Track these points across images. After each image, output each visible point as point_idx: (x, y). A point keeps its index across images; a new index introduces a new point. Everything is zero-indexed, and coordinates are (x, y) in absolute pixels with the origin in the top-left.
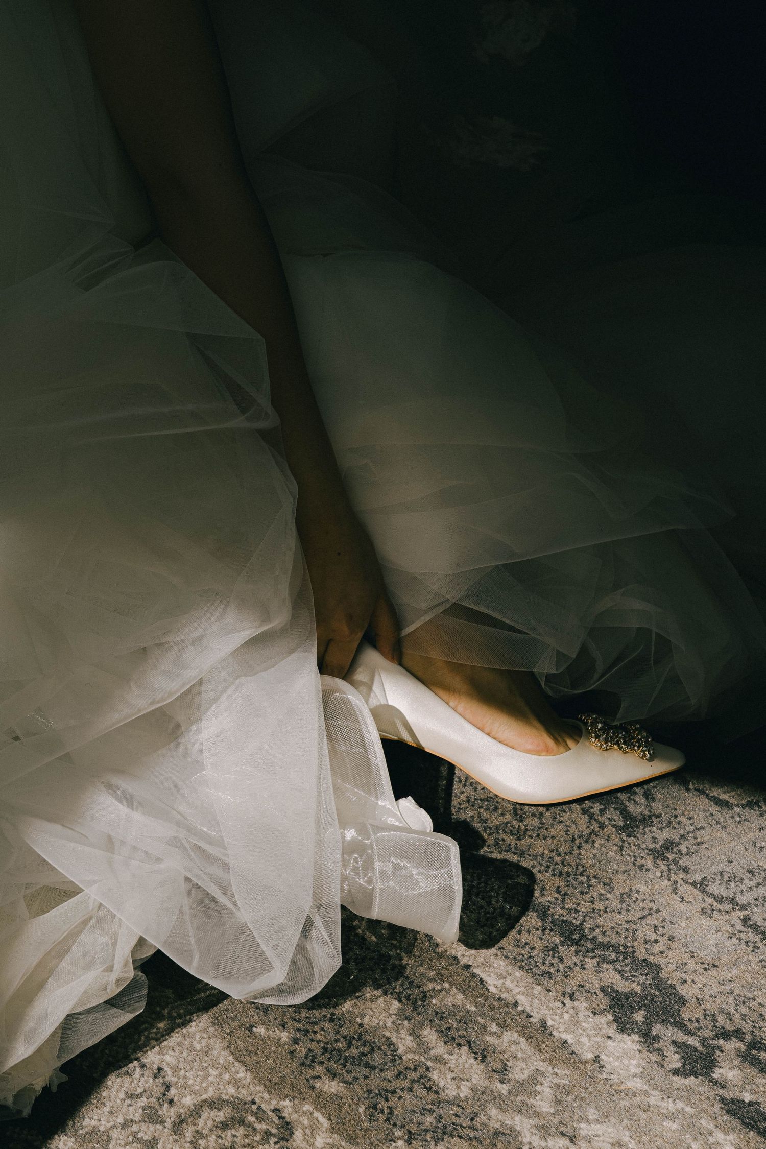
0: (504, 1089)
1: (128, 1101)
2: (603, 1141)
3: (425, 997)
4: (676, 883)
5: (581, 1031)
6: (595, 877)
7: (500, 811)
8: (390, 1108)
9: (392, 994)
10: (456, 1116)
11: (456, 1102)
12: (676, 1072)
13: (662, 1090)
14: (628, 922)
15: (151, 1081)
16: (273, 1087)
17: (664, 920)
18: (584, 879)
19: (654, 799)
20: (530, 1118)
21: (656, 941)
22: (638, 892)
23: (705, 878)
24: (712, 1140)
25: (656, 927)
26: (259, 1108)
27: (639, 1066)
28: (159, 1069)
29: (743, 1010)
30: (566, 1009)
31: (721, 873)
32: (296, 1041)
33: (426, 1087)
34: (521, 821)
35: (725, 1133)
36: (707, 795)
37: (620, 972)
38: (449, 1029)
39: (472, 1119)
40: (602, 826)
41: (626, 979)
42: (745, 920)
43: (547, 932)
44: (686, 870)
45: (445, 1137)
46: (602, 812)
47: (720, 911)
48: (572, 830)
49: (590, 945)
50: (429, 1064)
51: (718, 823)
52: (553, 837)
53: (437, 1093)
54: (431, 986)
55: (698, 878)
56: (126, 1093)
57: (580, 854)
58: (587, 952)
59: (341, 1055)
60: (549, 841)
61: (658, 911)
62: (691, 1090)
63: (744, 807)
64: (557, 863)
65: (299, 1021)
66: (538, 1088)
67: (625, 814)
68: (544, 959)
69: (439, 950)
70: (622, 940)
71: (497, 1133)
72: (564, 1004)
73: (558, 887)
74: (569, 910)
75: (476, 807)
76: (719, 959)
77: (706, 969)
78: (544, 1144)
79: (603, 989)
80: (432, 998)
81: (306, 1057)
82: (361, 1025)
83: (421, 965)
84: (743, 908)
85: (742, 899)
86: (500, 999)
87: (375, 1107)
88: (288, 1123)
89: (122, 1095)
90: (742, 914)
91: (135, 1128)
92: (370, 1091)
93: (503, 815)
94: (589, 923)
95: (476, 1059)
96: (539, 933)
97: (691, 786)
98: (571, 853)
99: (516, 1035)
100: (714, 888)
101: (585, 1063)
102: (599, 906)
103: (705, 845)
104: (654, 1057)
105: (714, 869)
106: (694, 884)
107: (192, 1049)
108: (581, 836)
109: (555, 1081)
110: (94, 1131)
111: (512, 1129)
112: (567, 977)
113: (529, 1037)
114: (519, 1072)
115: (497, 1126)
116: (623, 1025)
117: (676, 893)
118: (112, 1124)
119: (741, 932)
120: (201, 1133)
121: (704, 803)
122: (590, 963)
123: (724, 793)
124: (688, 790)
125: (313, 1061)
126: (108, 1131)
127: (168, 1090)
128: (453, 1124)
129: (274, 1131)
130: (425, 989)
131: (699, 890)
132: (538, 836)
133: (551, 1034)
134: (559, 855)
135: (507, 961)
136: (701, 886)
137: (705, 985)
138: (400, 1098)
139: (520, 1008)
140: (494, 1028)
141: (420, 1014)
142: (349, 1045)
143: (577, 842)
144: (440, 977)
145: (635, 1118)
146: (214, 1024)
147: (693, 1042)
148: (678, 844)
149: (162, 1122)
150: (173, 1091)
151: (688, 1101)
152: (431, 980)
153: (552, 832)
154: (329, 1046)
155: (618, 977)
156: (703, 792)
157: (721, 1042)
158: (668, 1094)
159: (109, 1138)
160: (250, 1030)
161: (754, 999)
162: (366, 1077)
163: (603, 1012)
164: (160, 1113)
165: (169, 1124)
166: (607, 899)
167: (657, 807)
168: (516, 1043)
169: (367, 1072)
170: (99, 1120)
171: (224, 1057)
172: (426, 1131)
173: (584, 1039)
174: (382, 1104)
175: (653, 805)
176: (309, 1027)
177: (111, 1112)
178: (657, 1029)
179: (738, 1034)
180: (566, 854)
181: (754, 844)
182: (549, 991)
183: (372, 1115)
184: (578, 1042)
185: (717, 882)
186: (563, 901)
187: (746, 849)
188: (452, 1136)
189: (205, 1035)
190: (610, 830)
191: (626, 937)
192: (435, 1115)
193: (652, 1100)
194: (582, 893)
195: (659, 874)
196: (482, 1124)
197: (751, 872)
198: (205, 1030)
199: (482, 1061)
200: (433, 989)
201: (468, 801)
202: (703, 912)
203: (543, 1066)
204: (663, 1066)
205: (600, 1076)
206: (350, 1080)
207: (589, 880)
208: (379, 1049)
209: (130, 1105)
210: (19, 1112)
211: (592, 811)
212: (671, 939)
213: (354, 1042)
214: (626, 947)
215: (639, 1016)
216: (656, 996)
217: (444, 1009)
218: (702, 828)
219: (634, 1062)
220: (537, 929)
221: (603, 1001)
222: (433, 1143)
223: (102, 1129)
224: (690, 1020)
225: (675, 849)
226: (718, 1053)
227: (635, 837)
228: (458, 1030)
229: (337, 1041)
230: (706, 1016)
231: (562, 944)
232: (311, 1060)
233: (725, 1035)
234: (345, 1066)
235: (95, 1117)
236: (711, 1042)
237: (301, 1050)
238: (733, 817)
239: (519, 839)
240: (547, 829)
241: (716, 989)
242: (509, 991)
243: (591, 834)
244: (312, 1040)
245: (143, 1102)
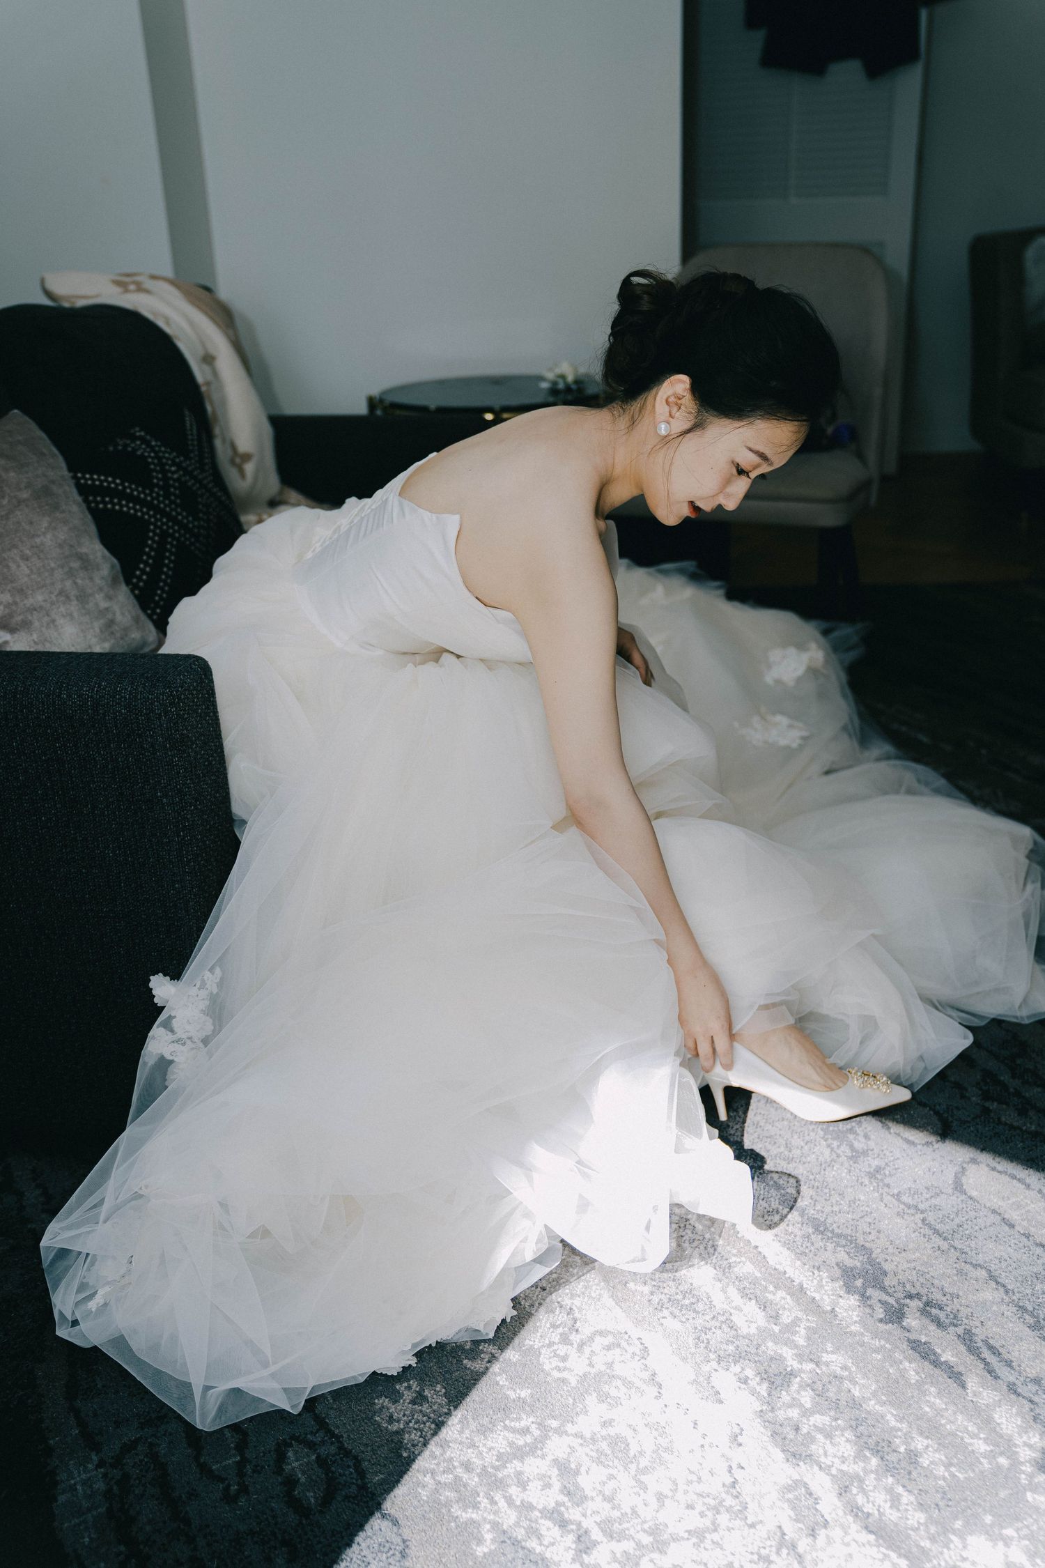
0: (776, 1329)
1: (552, 1330)
2: (836, 1366)
3: (730, 1266)
4: (882, 1194)
5: (824, 1292)
6: (834, 1190)
7: (777, 1145)
8: (708, 1339)
9: (710, 1264)
10: (747, 1346)
11: (748, 1337)
12: (881, 1321)
13: (871, 1333)
14: (853, 1220)
15: (565, 1316)
16: (638, 1322)
17: (875, 1219)
18: (827, 1191)
19: (869, 1139)
20: (792, 1349)
21: (870, 1233)
22: (859, 1200)
23: (900, 1192)
24: (901, 1366)
25: (870, 1223)
26: (629, 1337)
27: (858, 1316)
28: (571, 1309)
29: (922, 1280)
30: (815, 1277)
31: (910, 1189)
32: (652, 1293)
33: (729, 1327)
34: (790, 1151)
35: (910, 1363)
36: (902, 1137)
37: (848, 1253)
38: (744, 1288)
39: (757, 1349)
40: (838, 1156)
41: (852, 1258)
42: (923, 1220)
43: (804, 1225)
44: (888, 1186)
45: (741, 1360)
46: (839, 1147)
47: (908, 1214)
48: (820, 1158)
49: (830, 1235)
50: (732, 1311)
51: (908, 1155)
52: (809, 1163)
53: (736, 1330)
54: (734, 1259)
55: (896, 1191)
56: (551, 1324)
57: (825, 1174)
58: (828, 1239)
59: (679, 1303)
60: (807, 1165)
61: (871, 1213)
62: (890, 1333)
63: (923, 1145)
64: (811, 1180)
65: (655, 1281)
66: (797, 1329)
67: (852, 1147)
68: (802, 1243)
69: (739, 1236)
70: (849, 1232)
71: (772, 1359)
72: (814, 1274)
73: (812, 1196)
74: (818, 1211)
75: (763, 1141)
76: (908, 1246)
77: (899, 1252)
78: (800, 1367)
79: (837, 1264)
80: (734, 1267)
81: (658, 1304)
82: (691, 1284)
83: (729, 1245)
84: (922, 1212)
85: (921, 1206)
86: (775, 1269)
87: (698, 1338)
88: (646, 1348)
89: (548, 1325)
90: (921, 1216)
91: (555, 1347)
92: (696, 1328)
93: (779, 1147)
94: (829, 1221)
95: (760, 1308)
96: (800, 1225)
97: (892, 1131)
98: (819, 1173)
99: (784, 1293)
100: (905, 1198)
101: (825, 1313)
102: (836, 1208)
103: (899, 1170)
104: (868, 1310)
105: (905, 1186)
106: (893, 1196)
107: (590, 1297)
108: (826, 1162)
109: (808, 1324)
110: (532, 1347)
111: (781, 1356)
112: (816, 1255)
113: (792, 1295)
114: (786, 1318)
115: (772, 1353)
116: (849, 1289)
117: (882, 1201)
118: (541, 1344)
119: (921, 1228)
120: (594, 1352)
121: (900, 1142)
122: (830, 1246)
123: (912, 1135)
124: (890, 1133)
125: (662, 1307)
126: (539, 1348)
127: (575, 1323)
128: (746, 1351)
129: (638, 1353)
130: (731, 1261)
131: (896, 1199)
132: (800, 1161)
133: (805, 1293)
134: (813, 1174)
135: (780, 1244)
136: (897, 1197)
137: (899, 1263)
138: (714, 1333)
139: (787, 1275)
140: (771, 1288)
141: (727, 1278)
142: (684, 1297)
143: (823, 1166)
144: (740, 1253)
145: (855, 1351)
146: (604, 1281)
147: (891, 1301)
148: (884, 1169)
149: (571, 1344)
150: (578, 1324)
151: (887, 1340)
152: (734, 1255)
153: (809, 1159)
154: (672, 1298)
155: (846, 1256)
156: (898, 1135)
157: (908, 1300)
158: (876, 1335)
159: (540, 1353)
160: (625, 1285)
161: (928, 1273)
162: (694, 1319)
163: (837, 1279)
164: (571, 1338)
165: (575, 1346)
166: (841, 1204)
167: (872, 1144)
168: (784, 1299)
169: (693, 1315)
170: (534, 1341)
171: (611, 1303)
172: (729, 1355)
173: (825, 1297)
174: (703, 1337)
175: (869, 1143)
176: (661, 1284)
177: (541, 1336)
178: (870, 1292)
179: (918, 1296)
180: (816, 1174)
181: (929, 1170)
182: (805, 1264)
183: (697, 1344)
184: (822, 1299)
185: (907, 1195)
186: (815, 1205)
187: (925, 1173)
188: (744, 1359)
189: (598, 1288)
190: (843, 1159)
191: (852, 1230)
192: (735, 1345)
193: (866, 1339)
194: (826, 1200)
195: (872, 1188)
196: (763, 1352)
197: (927, 1189)
198: (597, 1285)
199: (764, 1310)
200: (735, 1262)
201: (759, 1138)
202: (898, 1214)
203: (800, 1315)
204: (873, 1317)
205: (835, 1322)
206: (684, 1320)
207: (830, 1192)
208: (702, 1300)
209: (553, 1332)
210: (487, 1334)
211: (833, 1146)
212: (879, 1232)
213: (687, 1295)
214: (852, 1236)
215: (859, 1283)
216: (870, 1270)
217: (741, 1275)
218: (898, 1159)
219: (855, 1313)
220: (798, 1223)
221: (838, 1272)
222: (733, 1364)
223: (536, 1347)
224: (890, 1286)
225: (882, 1172)
226: (906, 1309)
227: (858, 1163)
228: (750, 1289)
229: (677, 1294)
230: (899, 1283)
231: (813, 1234)
232: (661, 1306)
233: (910, 1297)
234: (681, 1311)
235: (532, 1339)
236: (902, 1301)
237: (655, 1299)
238: (917, 1152)
239: (789, 1163)
240: (805, 1157)
241: (905, 1266)
242: (781, 1264)
243: (831, 1161)
244: (662, 1293)
245: (560, 1330)
